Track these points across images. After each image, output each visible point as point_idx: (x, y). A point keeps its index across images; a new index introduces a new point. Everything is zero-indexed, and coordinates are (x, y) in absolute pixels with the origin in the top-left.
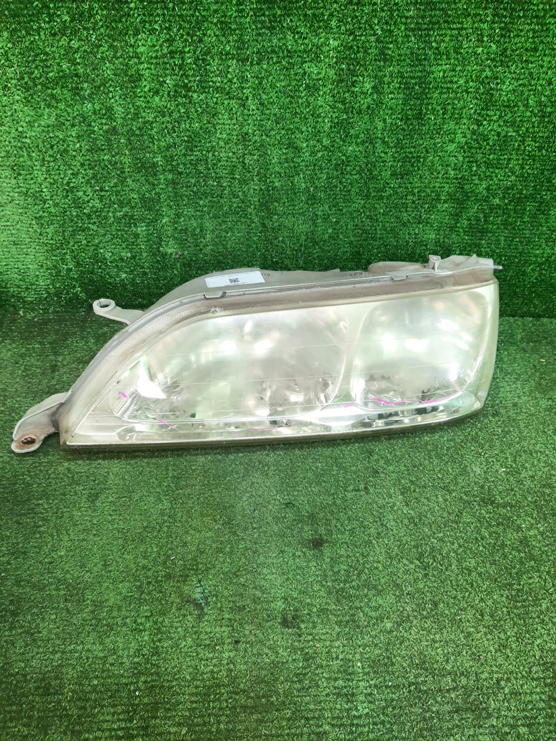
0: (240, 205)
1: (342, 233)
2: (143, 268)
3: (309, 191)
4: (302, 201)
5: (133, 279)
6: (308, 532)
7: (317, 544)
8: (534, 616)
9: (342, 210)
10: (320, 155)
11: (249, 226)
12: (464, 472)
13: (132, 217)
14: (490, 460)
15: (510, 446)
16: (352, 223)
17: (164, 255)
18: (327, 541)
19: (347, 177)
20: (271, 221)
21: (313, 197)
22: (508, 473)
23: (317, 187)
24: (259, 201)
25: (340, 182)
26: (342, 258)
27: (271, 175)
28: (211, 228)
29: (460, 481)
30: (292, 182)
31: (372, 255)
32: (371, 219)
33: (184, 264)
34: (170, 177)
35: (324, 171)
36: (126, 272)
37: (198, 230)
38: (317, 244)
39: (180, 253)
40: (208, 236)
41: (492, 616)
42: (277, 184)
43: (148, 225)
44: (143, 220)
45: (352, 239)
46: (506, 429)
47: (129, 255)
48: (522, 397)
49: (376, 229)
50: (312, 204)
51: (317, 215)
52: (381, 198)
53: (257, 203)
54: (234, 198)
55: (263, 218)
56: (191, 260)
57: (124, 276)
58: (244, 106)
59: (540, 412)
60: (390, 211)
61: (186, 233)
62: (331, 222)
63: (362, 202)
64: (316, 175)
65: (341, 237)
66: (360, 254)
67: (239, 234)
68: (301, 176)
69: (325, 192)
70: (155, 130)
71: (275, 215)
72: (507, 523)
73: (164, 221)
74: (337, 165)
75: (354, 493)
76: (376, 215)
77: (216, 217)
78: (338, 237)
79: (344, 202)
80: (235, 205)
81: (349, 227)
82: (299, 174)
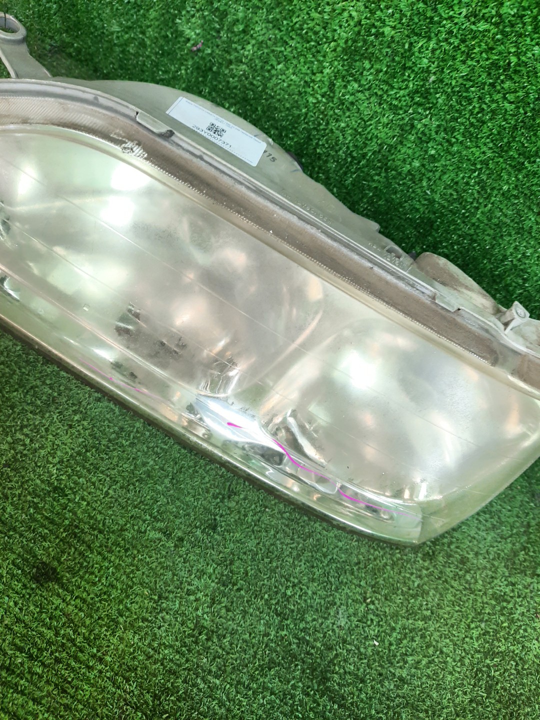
0: (317, 28)
1: (429, 179)
2: (143, 33)
3: (425, 80)
4: (407, 87)
5: (127, 43)
9: (452, 145)
10: (482, 26)
11: (314, 74)
14: (371, 616)
15: (411, 614)
16: (453, 175)
17: (179, 34)
18: (58, 580)
19: (497, 97)
20: (345, 87)
21: (426, 95)
23: (442, 81)
24: (346, 42)
25: (480, 98)
26: (405, 214)
27: (388, 8)
28: (261, 38)
29: (309, 619)
30: (411, 44)
31: (447, 240)
32: (483, 188)
33: (198, 68)
35: (469, 62)
36: (121, 25)
37: (241, 27)
38: (386, 171)
40: (249, 47)
42: (387, 30)
45: (437, 197)
46: (426, 587)
48: (480, 557)
49: (477, 208)
50: (419, 104)
51: (413, 126)
52: (519, 167)
53: (342, 43)
54: (316, 9)
55: (337, 74)
56: (211, 69)
57: (116, 28)
59: (485, 594)
60: (516, 197)
61: (221, 20)
62: (426, 152)
63: (489, 154)
64: (454, 58)
65: (425, 183)
66: (432, 226)
67: (293, 77)
68: (432, 44)
69: (449, 98)
71: (356, 80)
74: (495, 65)
75: (159, 535)
76: (493, 189)
77: (276, 24)
78: (421, 180)
79: (464, 135)
81: (445, 177)
82: (430, 39)
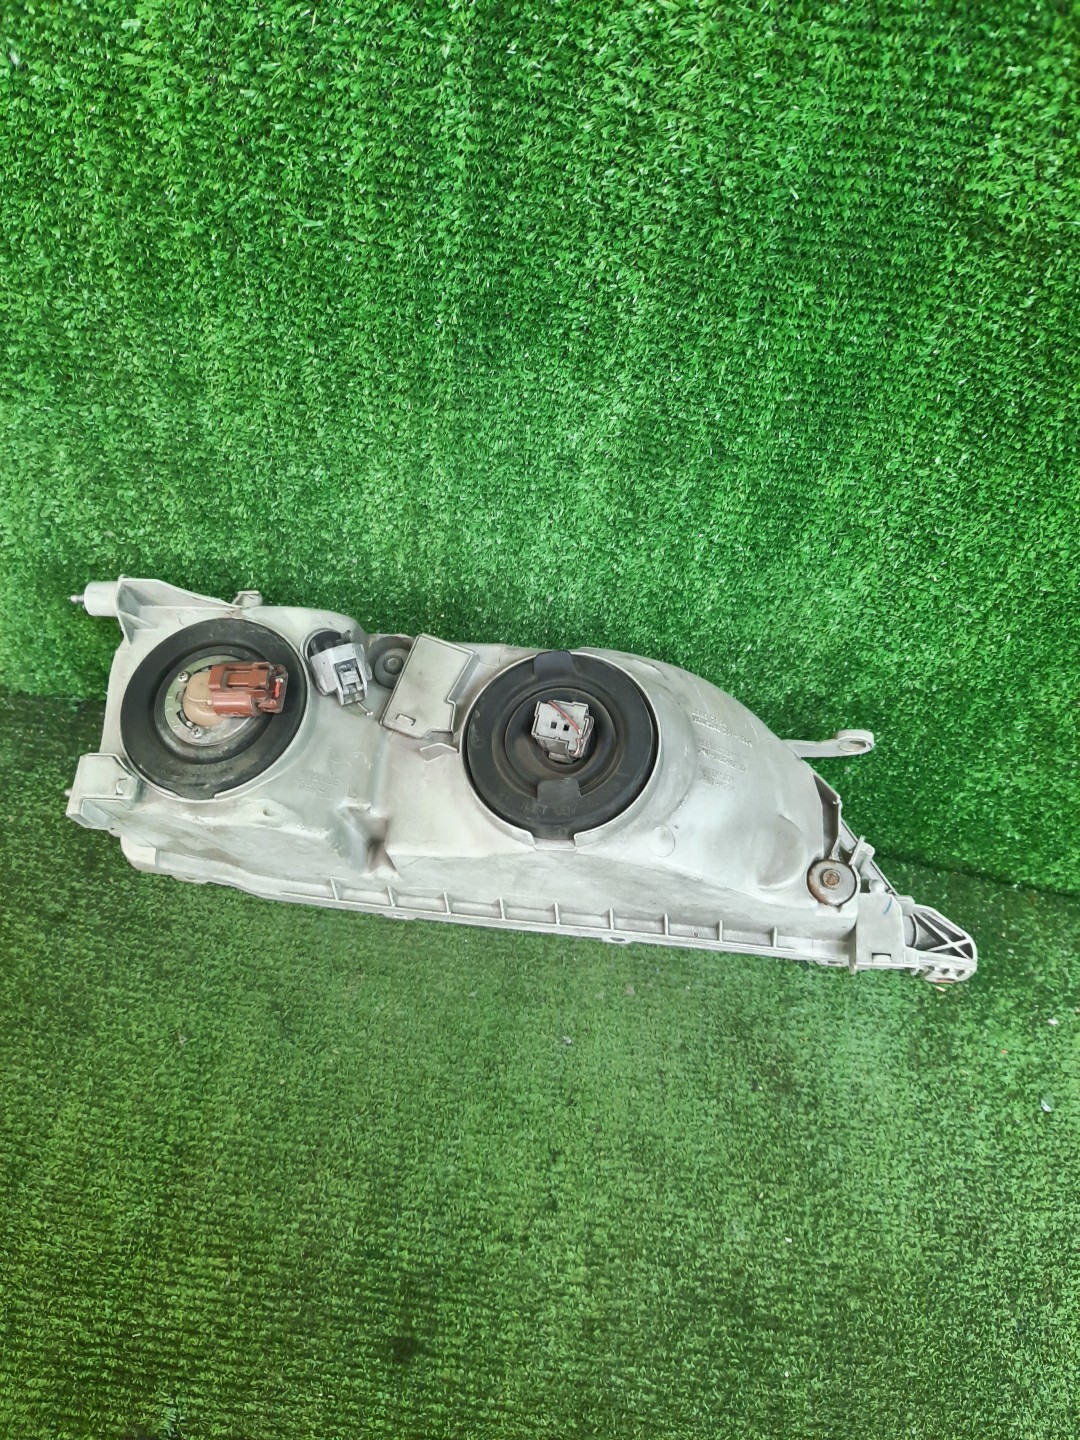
7: (403, 1350)
12: (717, 1229)
72: (757, 1362)
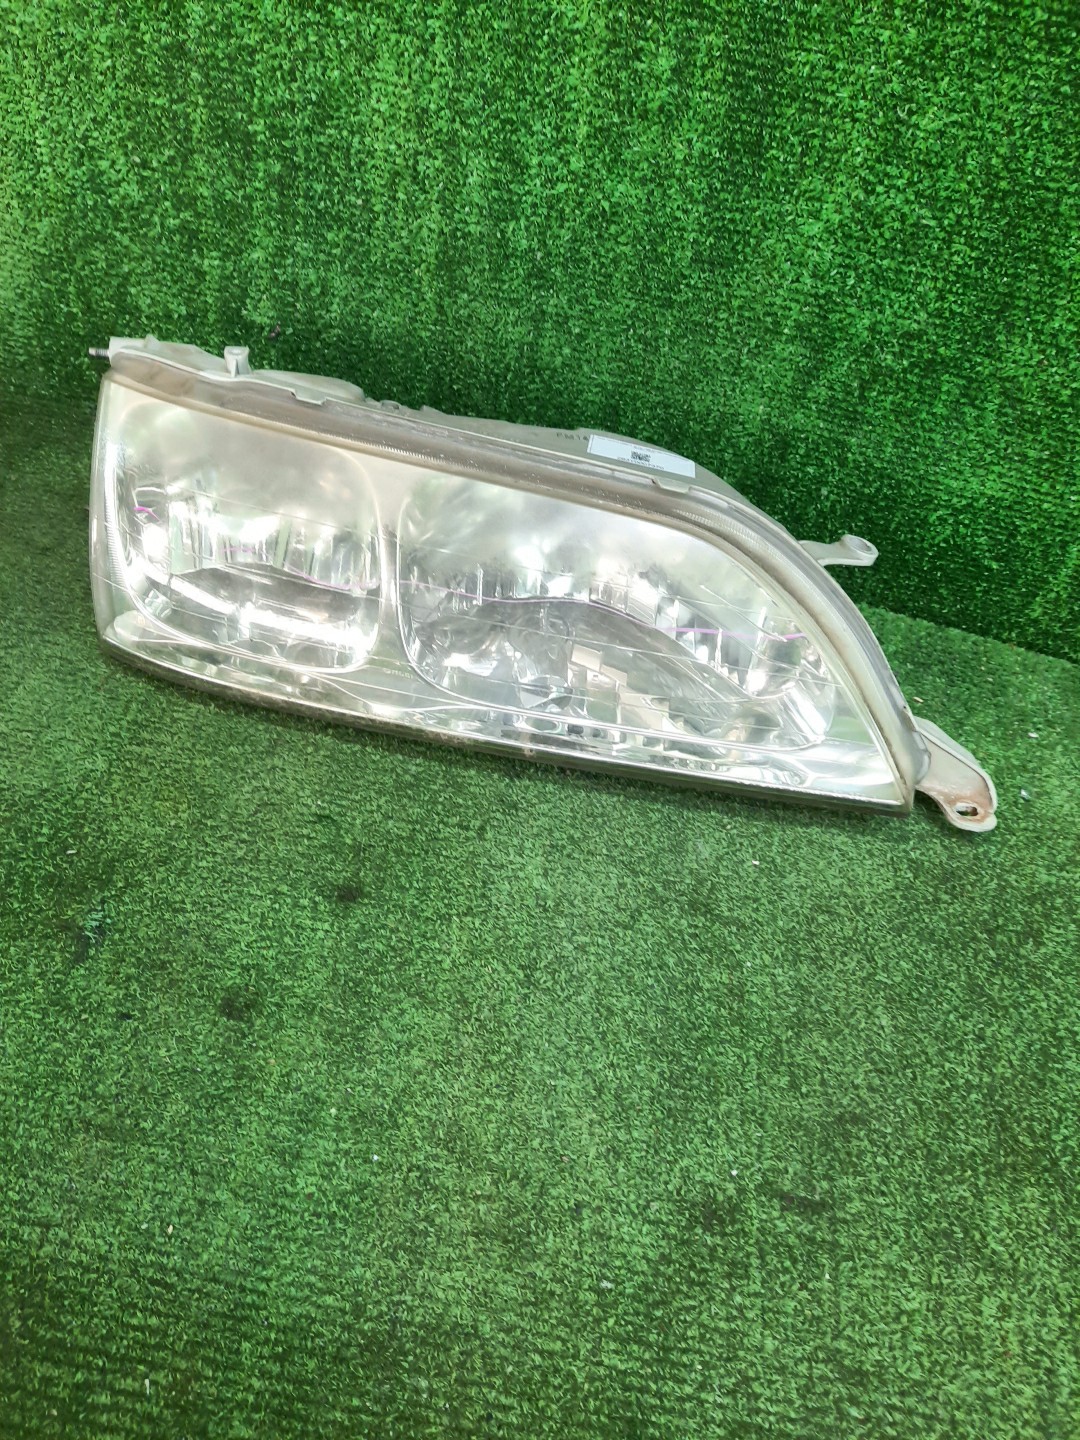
6: (339, 873)
8: (698, 1117)
13: (194, 234)
22: (762, 870)
34: (277, 168)
39: (278, 329)
41: (617, 1097)
43: (225, 257)
44: (217, 244)
47: (183, 310)
58: (425, 52)
70: (259, 67)
73: (255, 256)
80: (392, 256)
